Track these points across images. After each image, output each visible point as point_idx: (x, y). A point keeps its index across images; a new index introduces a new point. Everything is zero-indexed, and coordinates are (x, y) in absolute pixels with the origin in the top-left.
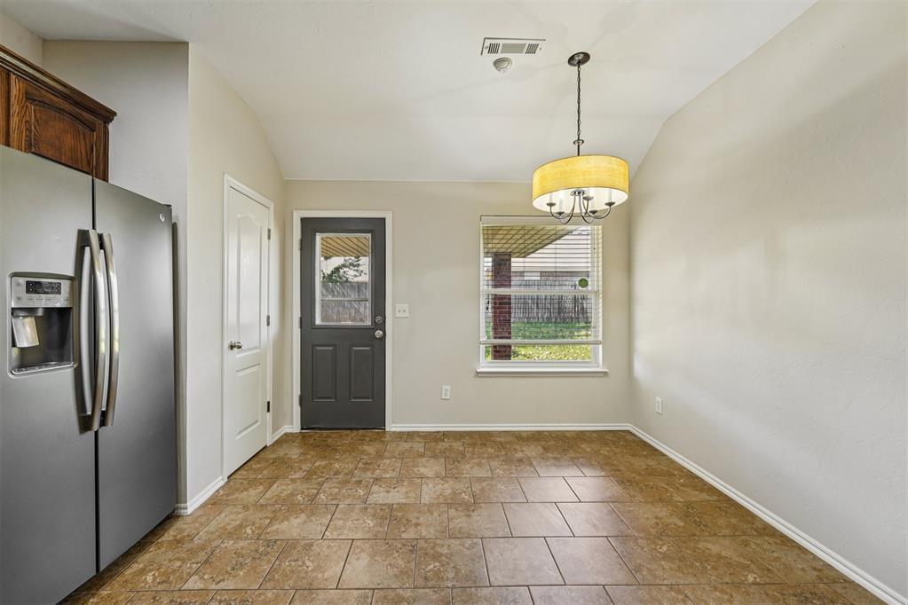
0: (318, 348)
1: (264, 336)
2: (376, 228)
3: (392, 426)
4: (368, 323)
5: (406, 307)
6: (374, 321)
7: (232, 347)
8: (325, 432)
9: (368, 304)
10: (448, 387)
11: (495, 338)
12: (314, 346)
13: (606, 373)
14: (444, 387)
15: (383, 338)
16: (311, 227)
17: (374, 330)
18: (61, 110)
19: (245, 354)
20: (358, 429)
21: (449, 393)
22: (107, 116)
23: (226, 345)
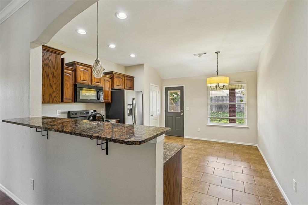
0: (169, 117)
1: (157, 114)
2: (181, 89)
3: (185, 137)
4: (180, 111)
5: (188, 107)
6: (181, 111)
7: (151, 115)
8: (170, 136)
9: (180, 107)
10: (199, 128)
11: (229, 117)
12: (168, 116)
13: (248, 128)
14: (198, 128)
15: (183, 115)
16: (167, 89)
17: (181, 113)
18: (129, 79)
19: (154, 117)
20: (178, 136)
21: (199, 130)
22: (133, 78)
23: (150, 115)
